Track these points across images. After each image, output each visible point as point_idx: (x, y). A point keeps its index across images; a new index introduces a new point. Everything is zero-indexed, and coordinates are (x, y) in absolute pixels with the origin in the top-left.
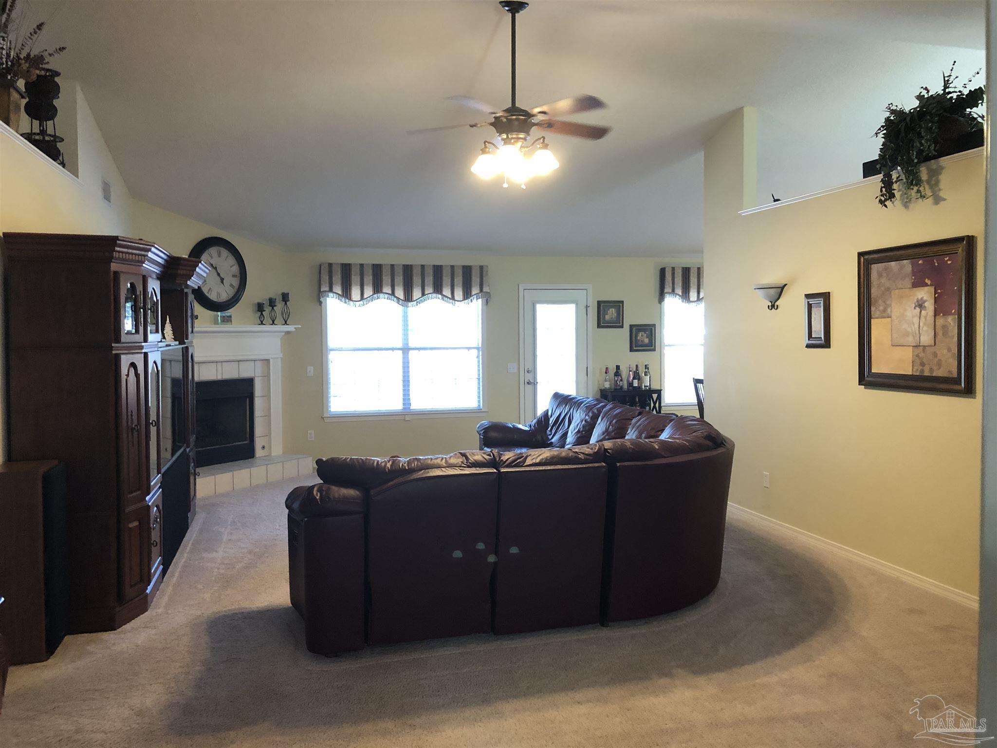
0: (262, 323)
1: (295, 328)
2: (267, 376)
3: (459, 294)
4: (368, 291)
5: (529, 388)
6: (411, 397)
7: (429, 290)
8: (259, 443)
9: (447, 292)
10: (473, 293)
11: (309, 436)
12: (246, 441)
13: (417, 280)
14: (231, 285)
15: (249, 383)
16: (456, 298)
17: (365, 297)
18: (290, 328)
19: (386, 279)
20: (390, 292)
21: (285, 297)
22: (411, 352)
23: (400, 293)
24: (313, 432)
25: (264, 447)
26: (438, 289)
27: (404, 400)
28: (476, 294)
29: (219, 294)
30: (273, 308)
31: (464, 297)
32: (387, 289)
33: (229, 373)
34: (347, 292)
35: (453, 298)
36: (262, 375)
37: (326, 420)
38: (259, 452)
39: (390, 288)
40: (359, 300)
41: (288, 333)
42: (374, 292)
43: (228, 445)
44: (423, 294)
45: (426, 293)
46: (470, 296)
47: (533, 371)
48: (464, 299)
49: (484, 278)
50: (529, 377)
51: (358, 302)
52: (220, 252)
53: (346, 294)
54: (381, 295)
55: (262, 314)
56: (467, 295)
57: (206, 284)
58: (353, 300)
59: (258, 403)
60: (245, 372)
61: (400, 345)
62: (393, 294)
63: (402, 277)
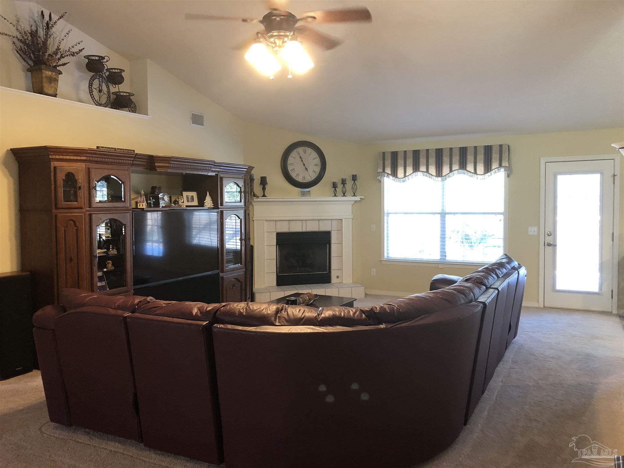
0: (335, 196)
1: (360, 198)
2: (340, 230)
3: (481, 168)
4: (410, 170)
5: (549, 249)
6: (446, 250)
7: (456, 167)
8: (334, 274)
9: (470, 167)
10: (493, 168)
11: (372, 272)
12: (326, 271)
13: (446, 159)
14: (314, 171)
15: (328, 234)
16: (478, 172)
17: (407, 175)
18: (357, 198)
19: (423, 160)
20: (425, 170)
21: (354, 178)
22: (447, 216)
23: (433, 170)
24: (375, 270)
25: (338, 277)
26: (463, 166)
27: (441, 252)
28: (497, 168)
29: (304, 178)
30: (344, 185)
31: (485, 171)
32: (423, 168)
33: (311, 227)
34: (394, 173)
35: (475, 172)
36: (337, 230)
37: (383, 263)
38: (334, 279)
39: (425, 167)
40: (403, 177)
41: (356, 201)
42: (414, 171)
43: (311, 273)
44: (451, 171)
45: (453, 170)
46: (491, 171)
47: (552, 234)
48: (485, 173)
49: (503, 155)
50: (549, 240)
51: (401, 179)
52: (305, 151)
53: (394, 174)
54: (419, 173)
55: (335, 189)
56: (488, 169)
57: (295, 171)
58: (399, 177)
59: (334, 247)
60: (324, 228)
61: (440, 211)
62: (427, 171)
63: (434, 159)
